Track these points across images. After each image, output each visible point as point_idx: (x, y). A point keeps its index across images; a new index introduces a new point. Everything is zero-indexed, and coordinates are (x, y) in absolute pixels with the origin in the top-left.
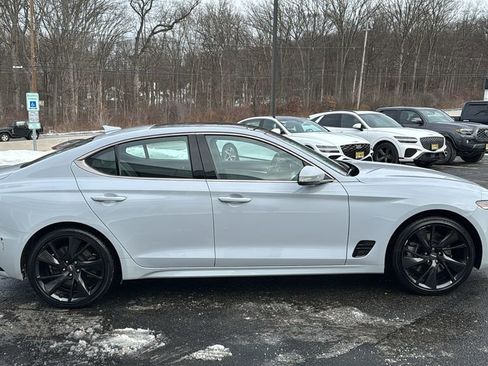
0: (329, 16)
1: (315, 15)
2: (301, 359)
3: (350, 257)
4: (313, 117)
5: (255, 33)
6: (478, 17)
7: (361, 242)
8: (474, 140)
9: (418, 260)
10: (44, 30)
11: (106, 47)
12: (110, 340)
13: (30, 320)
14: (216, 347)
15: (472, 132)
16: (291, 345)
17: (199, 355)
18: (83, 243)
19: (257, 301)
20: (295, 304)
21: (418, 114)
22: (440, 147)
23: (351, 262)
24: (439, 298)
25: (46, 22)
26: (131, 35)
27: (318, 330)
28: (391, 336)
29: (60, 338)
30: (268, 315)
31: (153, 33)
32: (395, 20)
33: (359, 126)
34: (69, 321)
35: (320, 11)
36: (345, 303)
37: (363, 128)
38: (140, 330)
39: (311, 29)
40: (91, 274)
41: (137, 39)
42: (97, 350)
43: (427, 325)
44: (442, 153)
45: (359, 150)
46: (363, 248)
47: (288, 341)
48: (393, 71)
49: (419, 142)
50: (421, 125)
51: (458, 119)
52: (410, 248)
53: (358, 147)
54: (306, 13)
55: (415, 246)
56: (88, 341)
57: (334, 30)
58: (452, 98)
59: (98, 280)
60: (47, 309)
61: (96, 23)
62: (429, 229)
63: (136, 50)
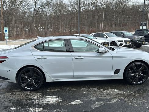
0: (93, 4)
1: (88, 4)
2: (103, 104)
3: (113, 74)
4: (91, 34)
5: (70, 9)
6: (137, 4)
7: (116, 70)
8: (139, 41)
9: (133, 75)
10: (4, 8)
11: (24, 14)
12: (45, 99)
13: (19, 95)
14: (77, 100)
15: (139, 38)
16: (99, 100)
17: (73, 103)
18: (34, 71)
19: (86, 88)
20: (97, 88)
21: (122, 33)
22: (130, 43)
23: (113, 76)
24: (139, 86)
25: (5, 6)
26: (32, 10)
27: (106, 95)
28: (128, 96)
29: (30, 99)
30: (90, 91)
31: (39, 9)
32: (112, 5)
33: (105, 37)
34: (31, 94)
35: (90, 2)
36: (112, 88)
37: (107, 37)
38: (53, 96)
39: (87, 8)
40: (37, 81)
41: (34, 11)
42: (42, 102)
43: (137, 93)
44: (130, 45)
45: (106, 44)
46: (117, 72)
47: (98, 99)
48: (112, 21)
49: (124, 42)
50: (123, 36)
51: (134, 35)
52: (130, 71)
53: (106, 43)
54: (86, 3)
55: (132, 71)
56: (39, 100)
57: (94, 8)
58: (130, 29)
59: (39, 82)
60: (23, 91)
61: (21, 6)
62: (136, 66)
63: (34, 14)
